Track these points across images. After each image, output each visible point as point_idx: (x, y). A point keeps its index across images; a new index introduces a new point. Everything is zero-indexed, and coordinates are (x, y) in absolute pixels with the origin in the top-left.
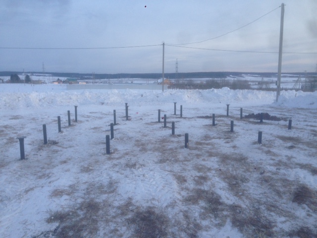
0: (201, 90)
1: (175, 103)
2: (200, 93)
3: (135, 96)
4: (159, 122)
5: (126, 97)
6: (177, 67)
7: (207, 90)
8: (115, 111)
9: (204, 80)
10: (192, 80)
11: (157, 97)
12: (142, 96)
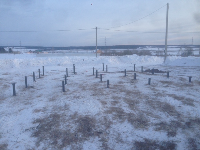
0: (119, 56)
1: (103, 64)
2: (119, 58)
3: (79, 60)
4: (94, 75)
5: (73, 61)
6: (105, 42)
7: (124, 56)
8: (67, 69)
9: (122, 50)
10: (115, 50)
11: (93, 61)
12: (84, 60)
